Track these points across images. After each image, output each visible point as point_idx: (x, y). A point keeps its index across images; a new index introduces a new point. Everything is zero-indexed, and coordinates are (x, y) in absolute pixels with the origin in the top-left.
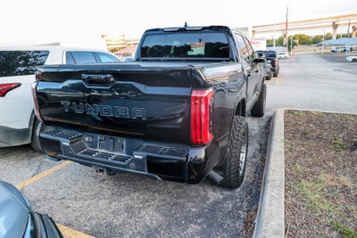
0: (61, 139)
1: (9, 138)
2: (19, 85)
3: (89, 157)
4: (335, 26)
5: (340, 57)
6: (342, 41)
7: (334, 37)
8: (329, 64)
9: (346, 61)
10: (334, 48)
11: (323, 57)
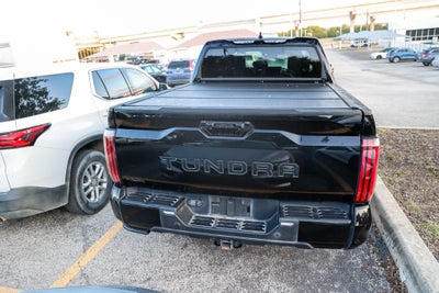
0: (161, 207)
1: (42, 201)
2: (47, 127)
3: (204, 227)
4: (353, 17)
5: (363, 54)
6: (362, 34)
7: (352, 30)
8: (352, 62)
9: (370, 59)
10: (353, 43)
11: (345, 54)
